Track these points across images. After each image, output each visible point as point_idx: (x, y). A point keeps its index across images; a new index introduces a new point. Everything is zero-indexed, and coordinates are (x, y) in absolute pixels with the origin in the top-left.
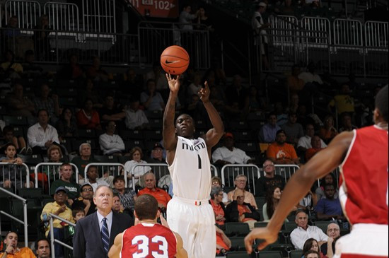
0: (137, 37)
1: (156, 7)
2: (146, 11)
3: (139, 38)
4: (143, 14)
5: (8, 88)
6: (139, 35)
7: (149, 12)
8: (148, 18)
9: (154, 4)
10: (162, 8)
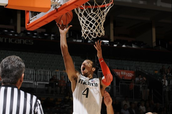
0: (119, 88)
1: (127, 75)
2: (123, 77)
3: (120, 88)
4: (121, 78)
5: (68, 107)
6: (120, 86)
7: (124, 77)
8: (124, 80)
9: (126, 74)
10: (129, 76)
